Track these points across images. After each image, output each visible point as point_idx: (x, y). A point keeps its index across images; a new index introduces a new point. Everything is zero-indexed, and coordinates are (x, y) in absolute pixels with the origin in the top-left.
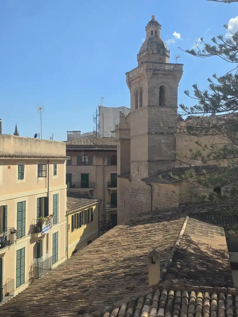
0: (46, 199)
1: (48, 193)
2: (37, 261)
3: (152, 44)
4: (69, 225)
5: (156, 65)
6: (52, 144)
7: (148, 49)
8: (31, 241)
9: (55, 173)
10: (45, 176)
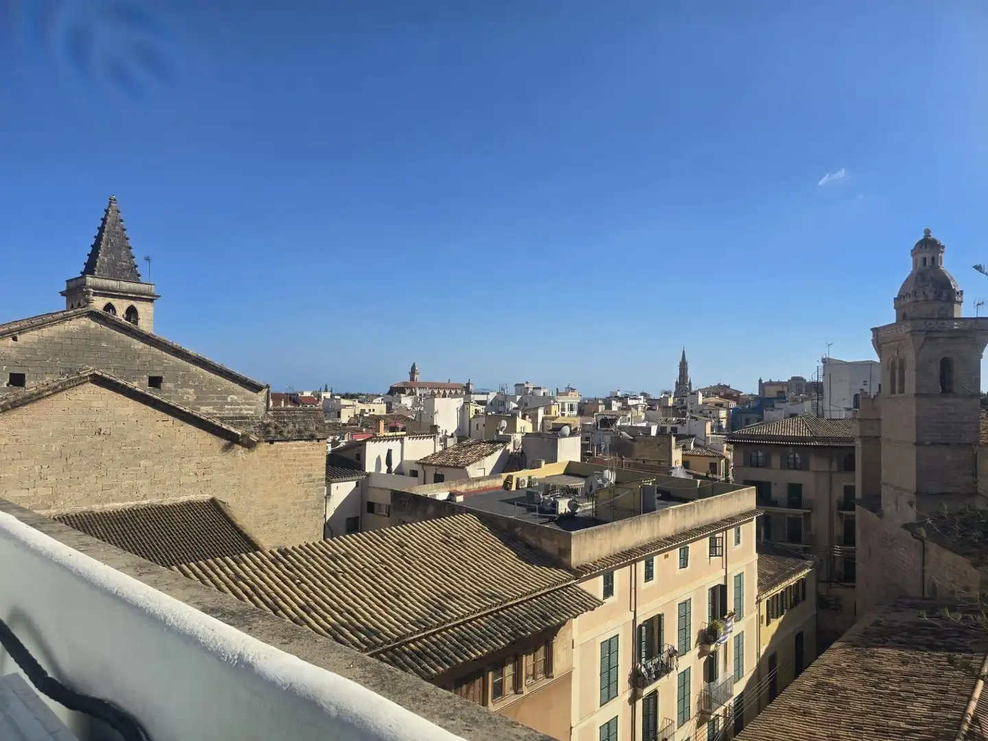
0: (723, 588)
1: (726, 577)
2: (709, 686)
3: (925, 284)
4: (762, 616)
5: (933, 323)
6: (732, 498)
7: (915, 293)
8: (700, 656)
9: (738, 541)
10: (721, 554)
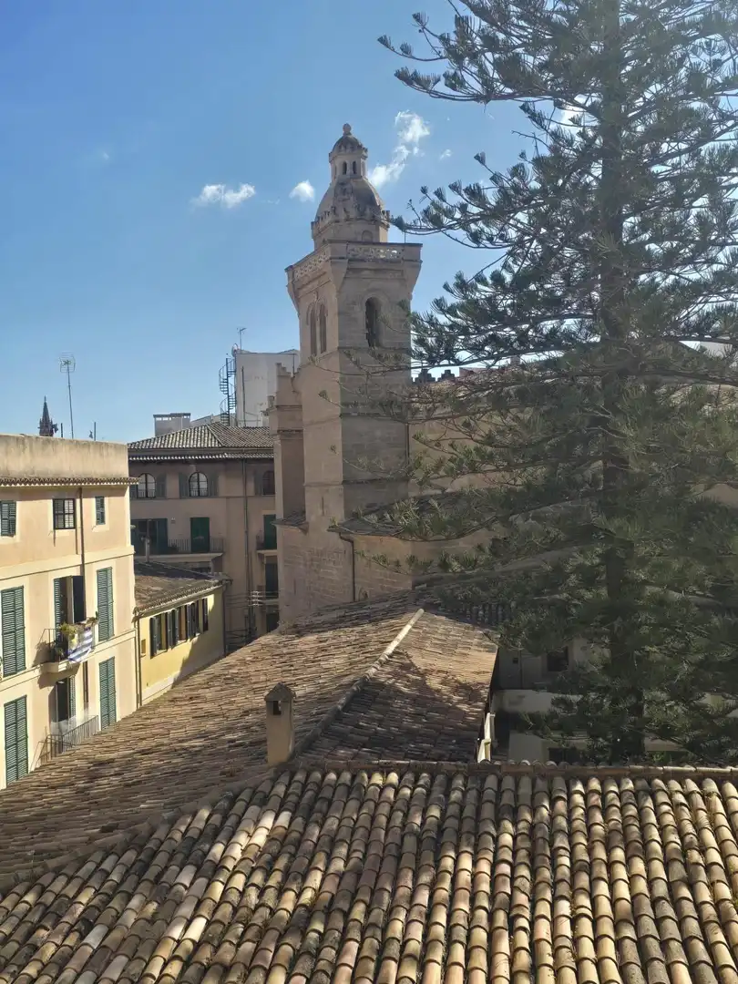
0: (79, 582)
1: (82, 566)
2: (59, 727)
3: (346, 197)
4: (144, 641)
5: (356, 247)
6: (92, 448)
7: (334, 210)
8: (43, 682)
9: (101, 519)
10: (72, 525)
